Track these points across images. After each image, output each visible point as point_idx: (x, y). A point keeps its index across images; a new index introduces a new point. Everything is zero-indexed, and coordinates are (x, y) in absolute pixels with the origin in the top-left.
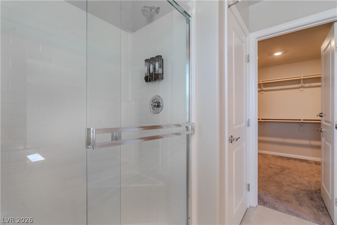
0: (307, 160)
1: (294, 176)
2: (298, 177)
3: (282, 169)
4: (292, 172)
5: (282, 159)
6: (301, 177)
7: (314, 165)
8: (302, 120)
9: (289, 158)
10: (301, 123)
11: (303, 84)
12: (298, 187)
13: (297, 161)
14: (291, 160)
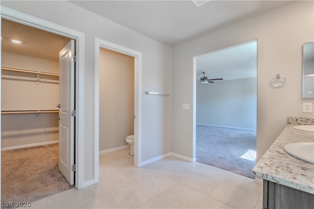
0: (43, 146)
1: (34, 164)
2: (39, 163)
3: (21, 161)
4: (32, 160)
5: (19, 152)
6: (41, 162)
7: (49, 148)
8: (39, 111)
9: (26, 148)
10: (37, 113)
11: (39, 79)
12: (40, 171)
13: (34, 149)
14: (28, 150)
